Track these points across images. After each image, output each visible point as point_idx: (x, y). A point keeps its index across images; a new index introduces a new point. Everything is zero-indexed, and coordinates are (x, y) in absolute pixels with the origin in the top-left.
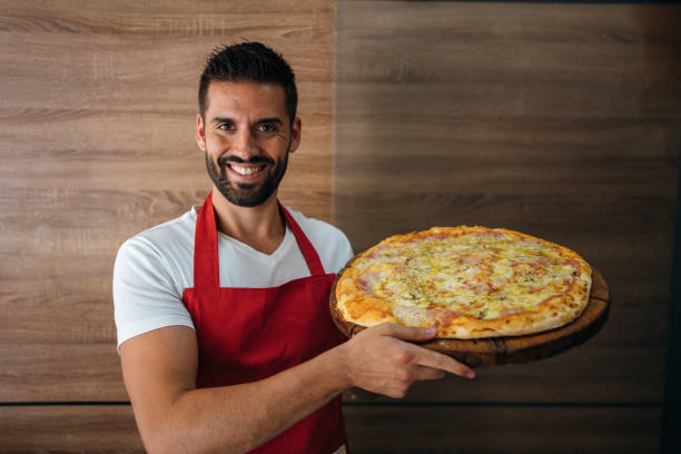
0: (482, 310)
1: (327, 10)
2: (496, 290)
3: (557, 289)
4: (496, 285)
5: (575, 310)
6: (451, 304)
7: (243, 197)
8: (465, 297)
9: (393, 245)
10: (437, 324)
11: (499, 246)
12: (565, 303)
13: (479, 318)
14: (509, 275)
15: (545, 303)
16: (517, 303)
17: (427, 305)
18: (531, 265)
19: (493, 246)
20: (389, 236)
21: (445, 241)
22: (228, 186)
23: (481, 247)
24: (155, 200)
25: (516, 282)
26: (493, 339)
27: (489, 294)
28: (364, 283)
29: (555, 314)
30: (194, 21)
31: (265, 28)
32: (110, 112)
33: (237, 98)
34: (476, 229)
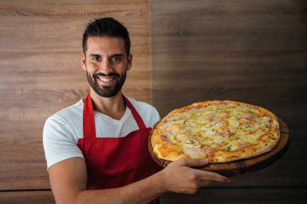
0: (228, 146)
1: (146, 2)
2: (233, 134)
3: (264, 130)
4: (232, 131)
5: (275, 141)
6: (212, 144)
7: (106, 92)
8: (218, 140)
9: (175, 114)
10: (207, 156)
11: (228, 110)
12: (270, 138)
13: (228, 151)
14: (237, 125)
15: (260, 139)
16: (245, 140)
17: (199, 146)
18: (247, 119)
19: (225, 110)
20: (173, 110)
21: (201, 110)
22: (98, 87)
23: (219, 111)
24: (67, 94)
25: (241, 129)
26: (237, 161)
27: (230, 136)
28: (165, 137)
29: (267, 145)
30: (83, 9)
31: (117, 11)
32: (44, 53)
33: (102, 44)
34: (215, 102)
